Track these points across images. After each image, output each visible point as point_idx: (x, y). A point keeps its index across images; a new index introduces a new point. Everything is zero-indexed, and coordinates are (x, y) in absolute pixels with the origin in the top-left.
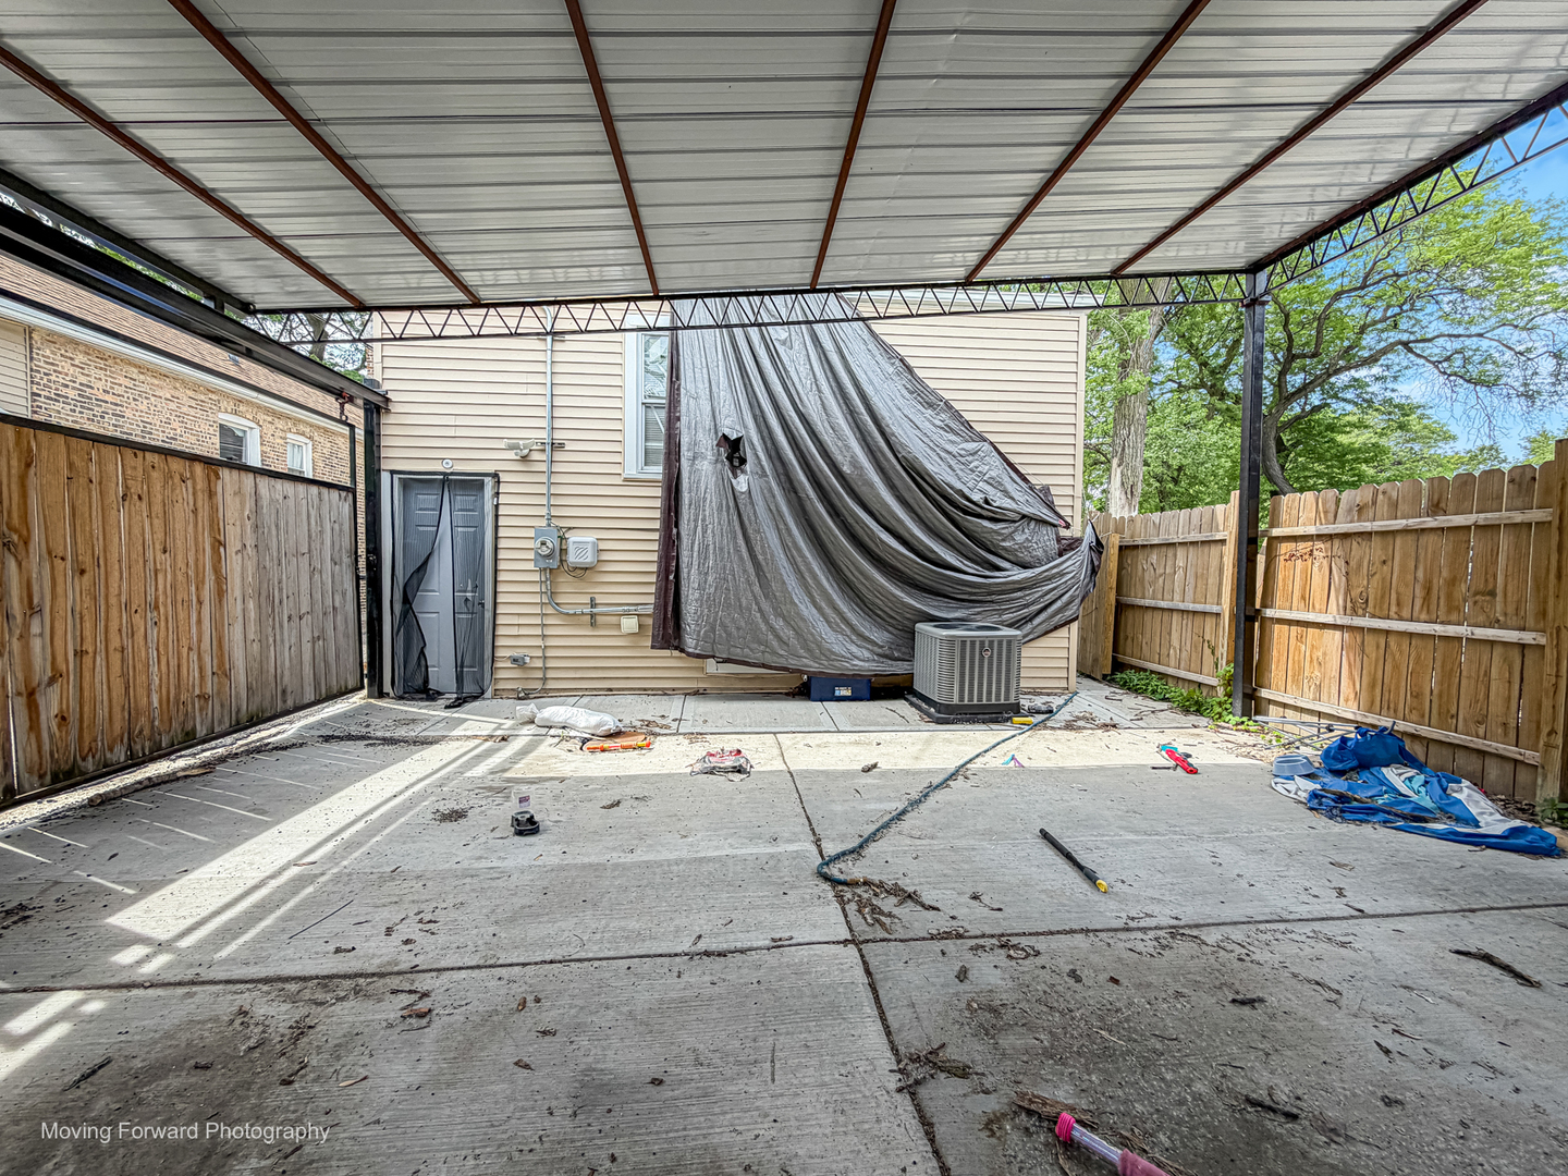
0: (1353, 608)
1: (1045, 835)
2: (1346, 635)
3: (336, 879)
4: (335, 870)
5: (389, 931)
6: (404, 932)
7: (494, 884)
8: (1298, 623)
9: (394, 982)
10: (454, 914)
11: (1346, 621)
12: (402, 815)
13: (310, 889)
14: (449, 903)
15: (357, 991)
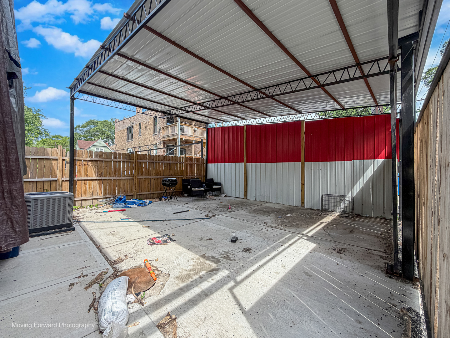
0: (100, 175)
1: (174, 213)
2: (99, 181)
3: (276, 241)
4: (277, 243)
5: (268, 230)
6: (266, 230)
7: (250, 231)
8: (85, 180)
9: (268, 226)
10: (258, 229)
11: (98, 178)
12: (260, 255)
13: (281, 240)
14: (258, 231)
15: (272, 226)
